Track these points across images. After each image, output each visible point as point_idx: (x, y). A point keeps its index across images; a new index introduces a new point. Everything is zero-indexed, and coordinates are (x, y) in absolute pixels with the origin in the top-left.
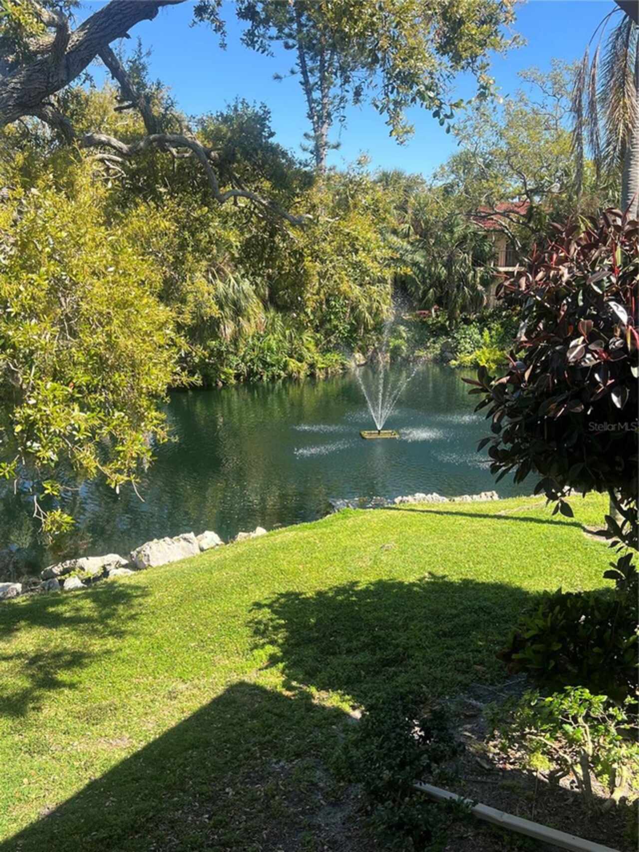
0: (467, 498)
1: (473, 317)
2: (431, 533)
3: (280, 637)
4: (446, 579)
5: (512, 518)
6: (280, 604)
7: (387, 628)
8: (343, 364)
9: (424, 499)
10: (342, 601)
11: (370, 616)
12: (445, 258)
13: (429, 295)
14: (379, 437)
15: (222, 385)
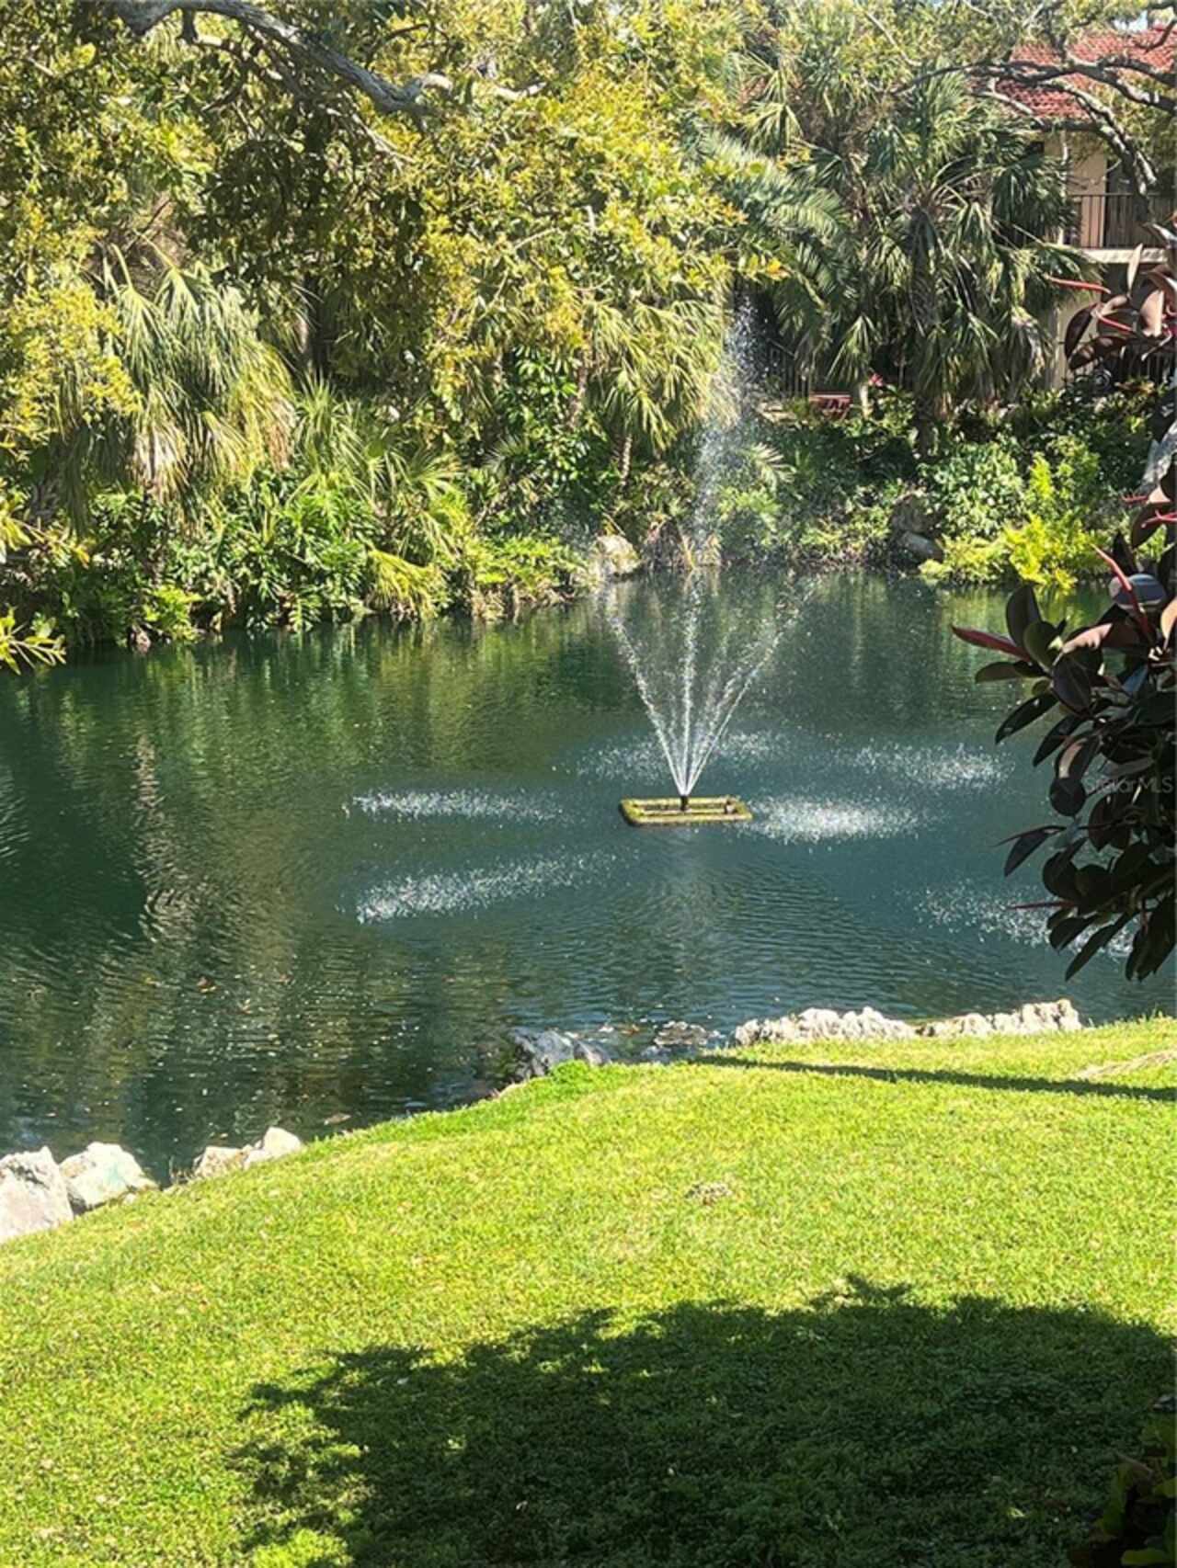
0: (976, 1023)
1: (995, 415)
2: (854, 1148)
3: (345, 1501)
4: (906, 1299)
5: (1125, 1090)
6: (347, 1390)
7: (707, 1466)
8: (563, 575)
9: (833, 1029)
10: (554, 1377)
11: (649, 1427)
12: (903, 218)
13: (852, 342)
14: (682, 819)
15: (148, 643)
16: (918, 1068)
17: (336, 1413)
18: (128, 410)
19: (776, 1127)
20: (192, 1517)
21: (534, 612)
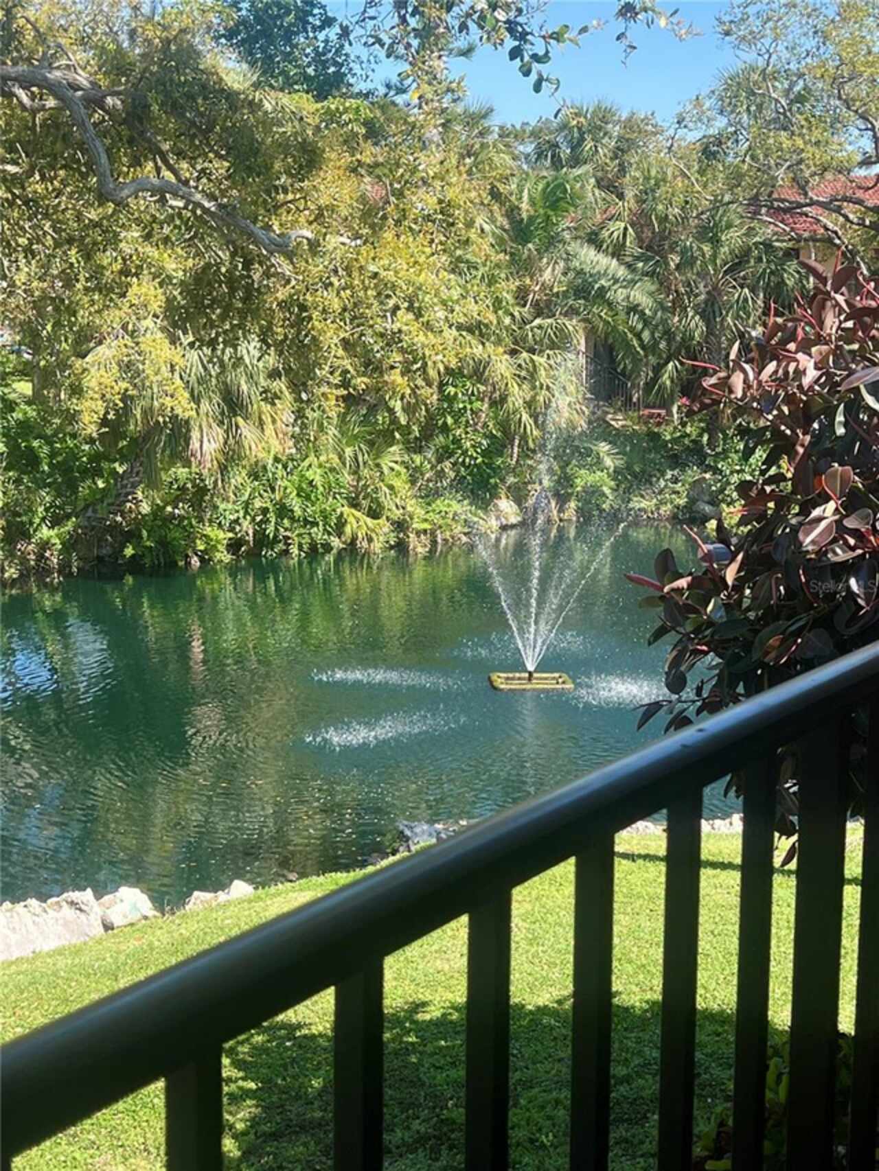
8: (470, 525)
12: (701, 297)
13: (666, 376)
14: (529, 687)
15: (198, 564)
16: (652, 853)
17: (245, 1062)
18: (187, 415)
19: (553, 888)
20: (144, 1124)
21: (451, 548)
